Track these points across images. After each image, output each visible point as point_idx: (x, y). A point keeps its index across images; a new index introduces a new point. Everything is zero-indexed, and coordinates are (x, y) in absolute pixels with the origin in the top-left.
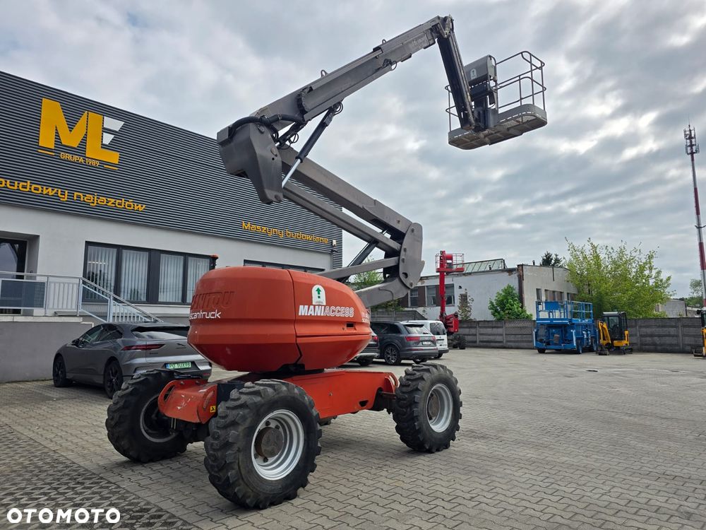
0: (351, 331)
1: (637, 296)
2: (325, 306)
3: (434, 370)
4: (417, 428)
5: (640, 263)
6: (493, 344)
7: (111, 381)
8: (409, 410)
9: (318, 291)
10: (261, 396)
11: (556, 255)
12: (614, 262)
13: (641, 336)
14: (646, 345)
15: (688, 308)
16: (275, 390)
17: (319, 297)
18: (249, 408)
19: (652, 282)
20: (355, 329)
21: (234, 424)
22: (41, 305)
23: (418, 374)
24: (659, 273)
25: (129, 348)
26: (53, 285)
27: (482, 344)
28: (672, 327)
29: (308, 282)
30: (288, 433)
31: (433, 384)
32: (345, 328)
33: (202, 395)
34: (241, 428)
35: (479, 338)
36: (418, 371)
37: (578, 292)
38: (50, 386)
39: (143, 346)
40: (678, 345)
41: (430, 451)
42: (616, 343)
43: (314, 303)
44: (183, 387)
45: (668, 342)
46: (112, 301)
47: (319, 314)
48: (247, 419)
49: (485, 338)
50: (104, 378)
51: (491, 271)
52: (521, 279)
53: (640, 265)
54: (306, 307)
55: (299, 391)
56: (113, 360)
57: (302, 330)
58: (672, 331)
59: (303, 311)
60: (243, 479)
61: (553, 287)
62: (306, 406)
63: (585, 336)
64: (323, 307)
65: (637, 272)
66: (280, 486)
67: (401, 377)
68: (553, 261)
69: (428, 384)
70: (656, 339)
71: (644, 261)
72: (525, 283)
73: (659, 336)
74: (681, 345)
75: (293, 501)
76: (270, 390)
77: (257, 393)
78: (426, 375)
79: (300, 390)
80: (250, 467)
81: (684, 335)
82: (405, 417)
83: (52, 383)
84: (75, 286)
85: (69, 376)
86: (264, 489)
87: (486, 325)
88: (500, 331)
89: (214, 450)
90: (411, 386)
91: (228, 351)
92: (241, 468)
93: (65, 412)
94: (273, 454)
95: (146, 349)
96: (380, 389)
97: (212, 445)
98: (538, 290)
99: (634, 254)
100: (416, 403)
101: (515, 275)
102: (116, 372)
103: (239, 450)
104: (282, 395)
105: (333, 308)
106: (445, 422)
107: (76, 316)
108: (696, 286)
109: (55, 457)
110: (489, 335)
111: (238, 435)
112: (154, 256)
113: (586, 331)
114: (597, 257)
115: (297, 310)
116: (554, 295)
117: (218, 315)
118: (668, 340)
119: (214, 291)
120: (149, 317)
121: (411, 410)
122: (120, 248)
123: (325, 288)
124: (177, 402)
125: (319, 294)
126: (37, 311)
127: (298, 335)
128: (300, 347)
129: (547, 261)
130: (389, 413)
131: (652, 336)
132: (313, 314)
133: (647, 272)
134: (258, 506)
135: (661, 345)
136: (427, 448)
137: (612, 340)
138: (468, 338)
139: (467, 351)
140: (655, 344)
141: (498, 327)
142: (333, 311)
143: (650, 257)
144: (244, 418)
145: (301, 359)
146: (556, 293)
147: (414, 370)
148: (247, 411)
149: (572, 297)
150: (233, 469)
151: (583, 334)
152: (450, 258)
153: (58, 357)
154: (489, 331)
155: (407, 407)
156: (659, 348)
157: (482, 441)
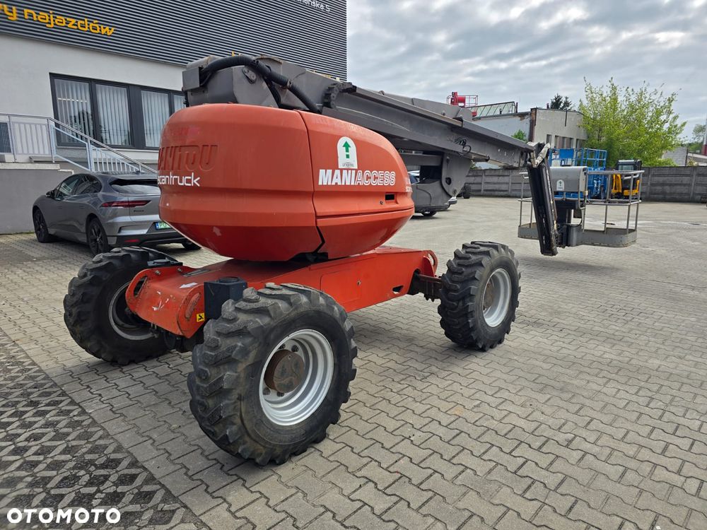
0: (391, 205)
1: (648, 143)
2: (356, 170)
3: (495, 252)
4: (471, 326)
5: (658, 107)
6: (497, 193)
7: (95, 240)
8: (461, 303)
9: (347, 146)
10: (270, 316)
11: (567, 98)
12: (631, 106)
13: (652, 185)
14: (655, 194)
15: (689, 154)
16: (291, 304)
17: (348, 156)
18: (252, 336)
19: (665, 127)
20: (397, 203)
21: (229, 361)
22: (9, 150)
23: (474, 258)
24: (675, 118)
25: (110, 204)
26: (17, 125)
27: (485, 193)
28: (687, 175)
29: (331, 131)
30: (310, 354)
31: (492, 270)
32: (383, 200)
33: (184, 295)
34: (241, 367)
35: (483, 187)
36: (474, 253)
37: (588, 137)
38: (32, 241)
39: (125, 202)
40: (689, 194)
41: (483, 350)
42: (626, 192)
43: (340, 166)
44: (159, 278)
45: (678, 191)
46: (92, 147)
47: (348, 183)
48: (249, 352)
49: (491, 187)
50: (87, 236)
51: (501, 115)
52: (533, 124)
53: (657, 109)
54: (330, 171)
55: (326, 301)
56: (92, 217)
57: (324, 207)
58: (686, 180)
59: (325, 178)
60: (249, 435)
61: (564, 133)
62: (335, 320)
63: (596, 185)
64: (354, 172)
65: (652, 116)
66: (303, 432)
67: (449, 261)
68: (562, 105)
69: (487, 270)
70: (667, 189)
71: (662, 104)
72: (536, 128)
73: (670, 185)
74: (692, 194)
75: (321, 446)
76: (282, 305)
77: (262, 311)
78: (485, 260)
79: (326, 298)
80: (258, 417)
81: (697, 184)
82: (455, 312)
83: (34, 236)
84: (44, 127)
85: (52, 231)
86: (281, 441)
87: (493, 173)
88: (506, 179)
89: (203, 397)
90: (465, 274)
91: (217, 232)
92: (245, 422)
93: (44, 278)
94: (289, 387)
95: (129, 206)
96: (417, 271)
97: (198, 387)
98: (548, 136)
99: (653, 97)
100: (472, 295)
101: (527, 120)
102: (99, 231)
103: (240, 398)
104: (302, 310)
105: (367, 172)
106: (501, 313)
107: (50, 162)
108: (699, 131)
109: (12, 354)
110: (494, 183)
111: (238, 377)
112: (134, 93)
113: (597, 180)
114: (616, 99)
115: (315, 177)
116: (563, 141)
117: (195, 182)
118: (679, 189)
119: (187, 144)
120: (134, 164)
121: (464, 303)
122: (92, 83)
123: (356, 141)
124: (153, 300)
125: (347, 151)
126: (8, 157)
127: (318, 215)
128: (321, 231)
129: (556, 105)
130: (427, 299)
131: (663, 184)
132: (339, 184)
133: (663, 118)
134: (275, 460)
135: (671, 194)
136: (481, 347)
137: (623, 189)
138: (474, 187)
139: (472, 200)
140: (664, 193)
141: (503, 176)
142: (368, 178)
143: (670, 101)
144: (245, 352)
145: (324, 245)
146: (566, 140)
147: (467, 252)
148: (248, 340)
149: (581, 143)
150: (233, 424)
151: (594, 183)
152: (463, 100)
153: (36, 209)
154: (495, 179)
155: (459, 301)
156: (668, 197)
157: (538, 330)
